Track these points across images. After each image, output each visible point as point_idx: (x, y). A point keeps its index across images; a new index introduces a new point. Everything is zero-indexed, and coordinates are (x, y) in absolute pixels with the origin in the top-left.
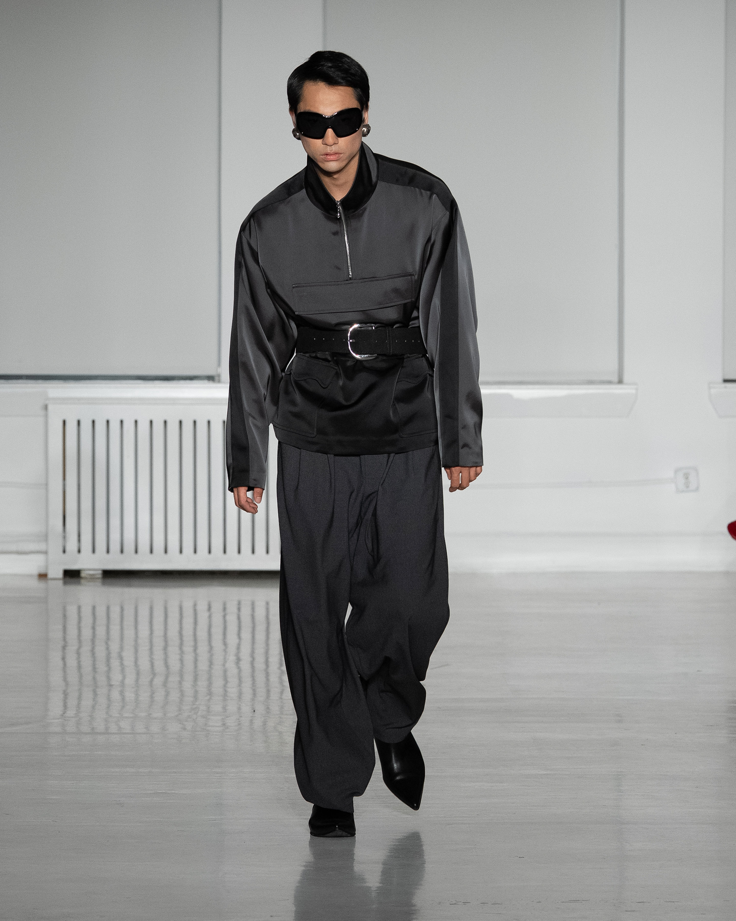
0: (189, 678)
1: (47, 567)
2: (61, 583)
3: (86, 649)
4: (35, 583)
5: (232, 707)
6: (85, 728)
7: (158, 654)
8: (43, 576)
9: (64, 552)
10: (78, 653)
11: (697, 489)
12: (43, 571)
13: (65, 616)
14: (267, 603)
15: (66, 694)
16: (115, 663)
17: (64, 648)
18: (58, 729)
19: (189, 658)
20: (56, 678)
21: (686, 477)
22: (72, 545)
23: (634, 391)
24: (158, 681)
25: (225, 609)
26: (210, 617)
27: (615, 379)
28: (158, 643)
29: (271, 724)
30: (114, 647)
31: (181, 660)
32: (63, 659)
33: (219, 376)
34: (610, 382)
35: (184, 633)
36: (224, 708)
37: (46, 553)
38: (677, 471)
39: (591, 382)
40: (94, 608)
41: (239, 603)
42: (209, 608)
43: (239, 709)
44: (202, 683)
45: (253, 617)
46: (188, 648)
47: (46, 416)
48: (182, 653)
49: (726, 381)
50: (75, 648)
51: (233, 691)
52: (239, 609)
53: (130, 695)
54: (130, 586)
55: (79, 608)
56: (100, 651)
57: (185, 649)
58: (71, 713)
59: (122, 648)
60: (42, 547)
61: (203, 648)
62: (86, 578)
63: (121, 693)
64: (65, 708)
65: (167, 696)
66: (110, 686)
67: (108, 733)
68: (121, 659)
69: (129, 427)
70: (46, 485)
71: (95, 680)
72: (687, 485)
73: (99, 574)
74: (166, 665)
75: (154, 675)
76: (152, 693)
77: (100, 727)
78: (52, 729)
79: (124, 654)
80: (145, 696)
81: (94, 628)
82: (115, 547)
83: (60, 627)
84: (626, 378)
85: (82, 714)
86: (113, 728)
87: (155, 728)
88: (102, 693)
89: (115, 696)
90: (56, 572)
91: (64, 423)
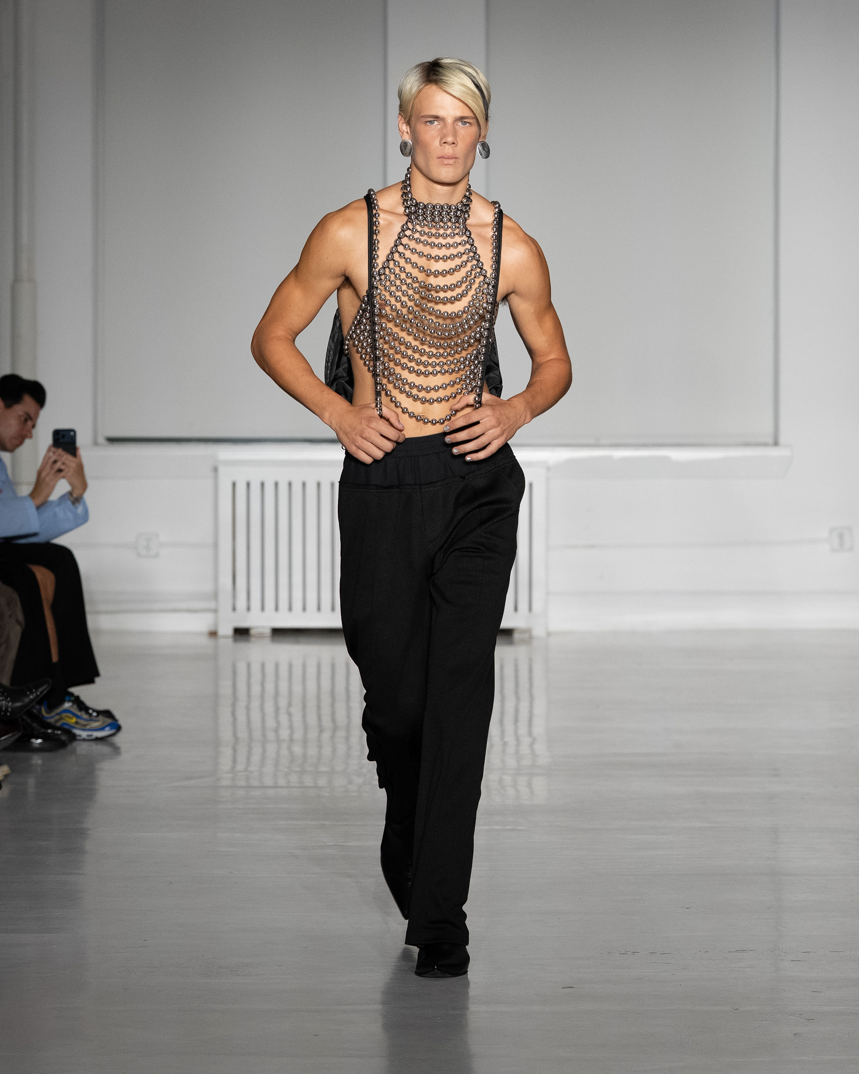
0: (356, 733)
1: (216, 624)
2: (230, 641)
3: (255, 704)
4: (206, 641)
6: (255, 783)
7: (326, 711)
8: (213, 634)
9: (234, 609)
10: (248, 708)
11: (851, 549)
12: (212, 629)
13: (234, 673)
15: (235, 750)
16: (284, 718)
17: (234, 705)
18: (228, 783)
19: (355, 714)
20: (226, 734)
21: (841, 536)
22: (241, 603)
23: (788, 453)
27: (770, 440)
28: (326, 701)
30: (283, 703)
31: (349, 717)
32: (233, 714)
34: (765, 445)
35: (352, 689)
37: (215, 611)
38: (831, 531)
39: (747, 445)
46: (355, 704)
47: (216, 478)
48: (349, 708)
50: (245, 704)
54: (297, 643)
55: (249, 666)
56: (269, 707)
57: (352, 704)
58: (240, 767)
59: (290, 705)
60: (212, 605)
62: (254, 636)
63: (289, 748)
64: (235, 761)
65: (334, 750)
66: (278, 741)
67: (277, 787)
68: (290, 714)
69: (297, 489)
70: (216, 545)
71: (264, 735)
72: (842, 544)
73: (268, 632)
74: (334, 720)
75: (321, 731)
76: (320, 747)
77: (269, 781)
78: (224, 783)
79: (293, 710)
80: (312, 751)
81: (263, 684)
82: (283, 604)
83: (229, 683)
84: (782, 440)
85: (251, 769)
86: (282, 782)
87: (322, 782)
88: (271, 749)
89: (284, 752)
90: (226, 630)
91: (234, 485)
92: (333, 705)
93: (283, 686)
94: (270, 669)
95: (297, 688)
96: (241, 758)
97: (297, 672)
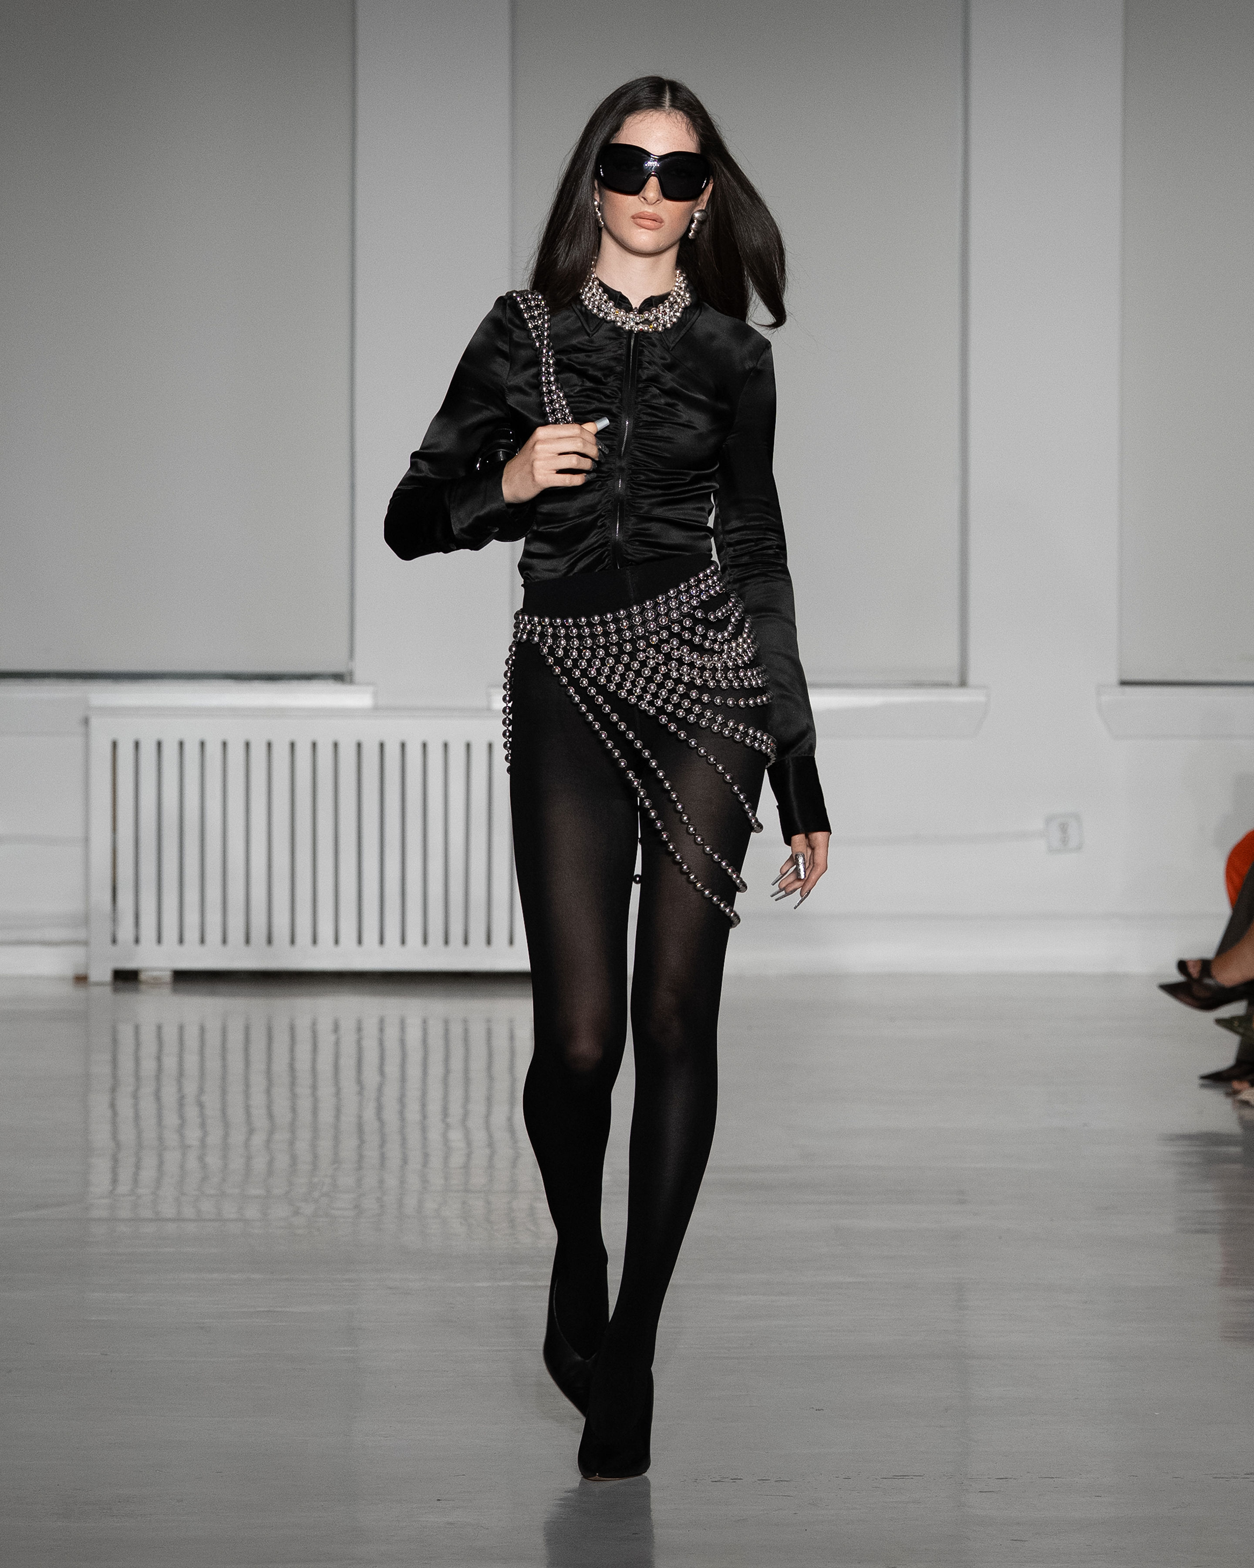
0: (304, 1135)
1: (87, 965)
2: (108, 990)
3: (147, 1090)
4: (68, 990)
5: (370, 1180)
6: (147, 1213)
7: (258, 1099)
8: (81, 980)
9: (114, 941)
10: (135, 1096)
11: (1079, 848)
12: (81, 971)
13: (115, 1041)
14: (425, 1022)
15: (115, 1160)
16: (192, 1112)
17: (114, 1090)
18: (104, 1214)
19: (305, 1105)
20: (101, 1136)
21: (1064, 828)
22: (126, 932)
23: (982, 699)
24: (258, 1139)
25: (359, 1029)
26: (337, 1043)
27: (955, 679)
28: (258, 1081)
29: (430, 1205)
30: (191, 1088)
31: (294, 1110)
32: (113, 1106)
33: (351, 674)
34: (947, 685)
35: (298, 1066)
36: (359, 1181)
37: (86, 943)
38: (1049, 820)
39: (918, 685)
40: (159, 1028)
41: (382, 1021)
42: (336, 1028)
43: (381, 1182)
44: (325, 1145)
45: (402, 1042)
46: (303, 1090)
47: (87, 735)
48: (294, 1096)
49: (1124, 683)
50: (130, 1089)
51: (372, 1154)
52: (381, 1030)
53: (213, 1160)
54: (213, 994)
55: (137, 1030)
56: (169, 1095)
57: (299, 1090)
58: (123, 1188)
59: (201, 1090)
60: (81, 934)
61: (326, 1090)
62: (147, 983)
63: (201, 1159)
64: (115, 1181)
65: (271, 1163)
66: (184, 1148)
67: (184, 1220)
68: (201, 1105)
69: (214, 751)
70: (87, 840)
71: (160, 1138)
72: (1064, 841)
73: (167, 976)
74: (270, 1116)
75: (251, 1131)
76: (249, 1158)
77: (168, 1210)
78: (96, 1213)
79: (205, 1098)
80: (237, 1163)
81: (159, 1059)
82: (192, 934)
83: (107, 1057)
84: (972, 678)
85: (140, 1191)
86: (188, 1212)
87: (252, 1212)
88: (172, 1158)
89: (192, 1163)
90: (102, 973)
91: (115, 745)
92: (268, 1091)
93: (191, 1060)
94: (170, 1035)
95: (213, 1065)
96: (125, 1174)
97: (213, 1039)
